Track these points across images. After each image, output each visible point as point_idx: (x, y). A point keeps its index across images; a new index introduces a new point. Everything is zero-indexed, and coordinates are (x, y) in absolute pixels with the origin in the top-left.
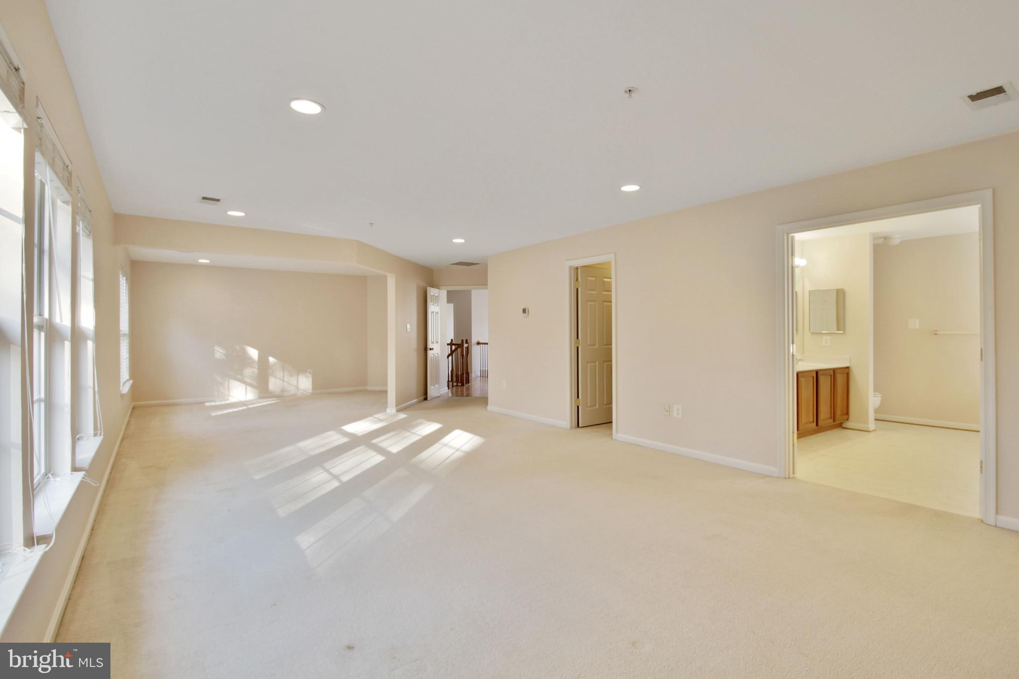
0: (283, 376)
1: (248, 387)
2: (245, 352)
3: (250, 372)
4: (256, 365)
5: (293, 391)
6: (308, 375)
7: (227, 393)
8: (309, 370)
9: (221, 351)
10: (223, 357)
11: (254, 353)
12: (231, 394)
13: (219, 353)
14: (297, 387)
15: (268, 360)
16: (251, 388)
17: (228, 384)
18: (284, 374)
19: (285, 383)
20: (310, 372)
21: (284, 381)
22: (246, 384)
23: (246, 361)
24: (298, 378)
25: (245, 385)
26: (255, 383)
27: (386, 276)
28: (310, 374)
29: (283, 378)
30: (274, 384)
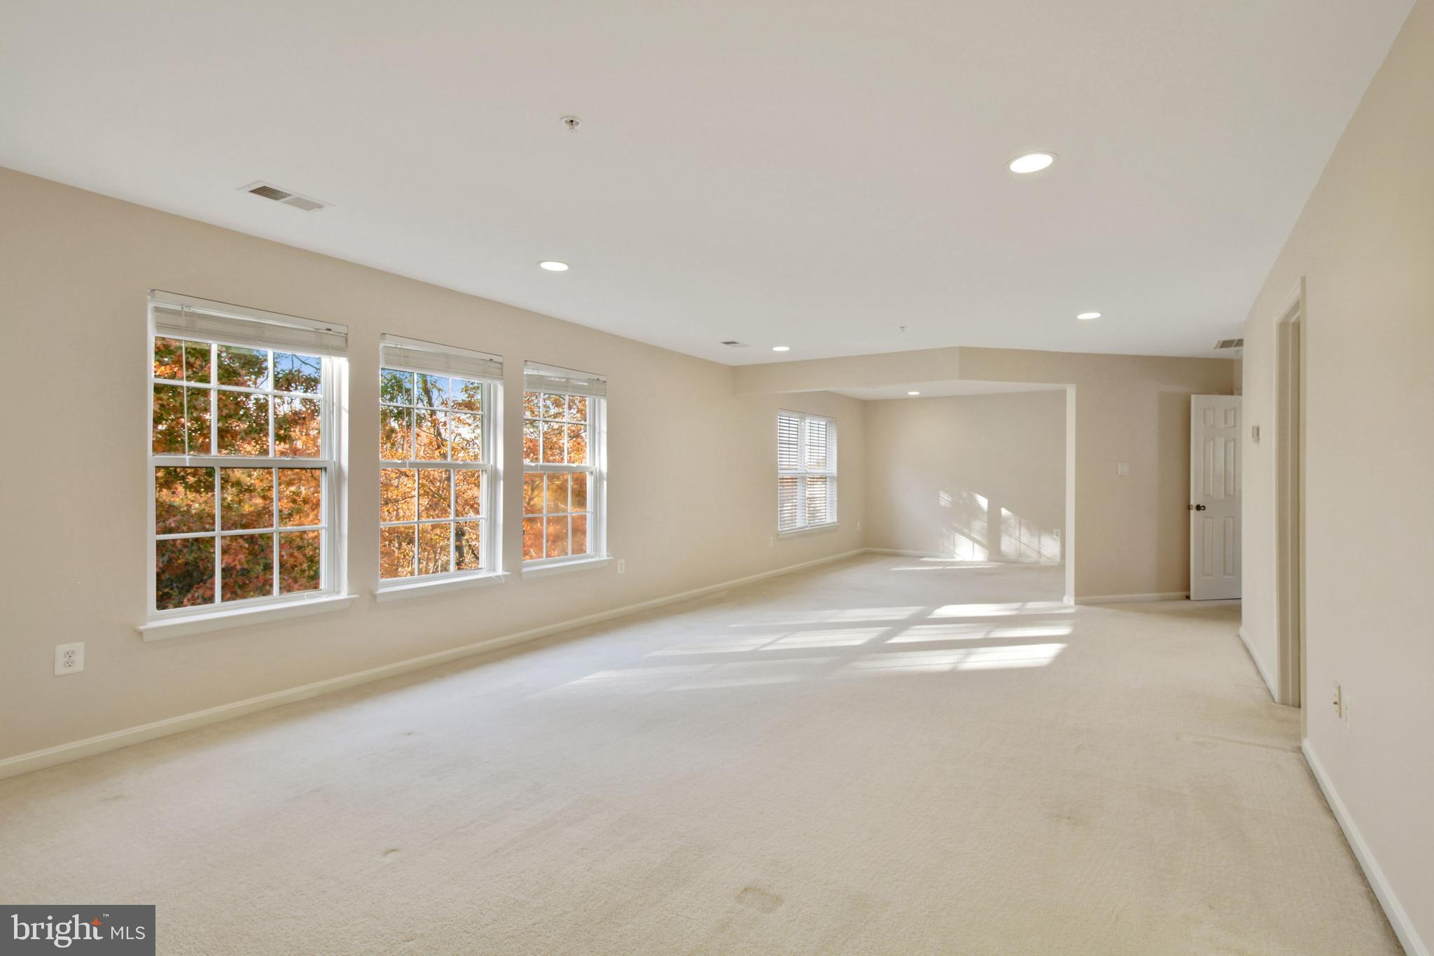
0: (1020, 535)
1: (976, 545)
2: (974, 500)
3: (979, 525)
4: (985, 518)
5: (1034, 557)
6: (1055, 536)
7: (952, 549)
8: (1055, 530)
9: (946, 498)
10: (948, 506)
11: (983, 502)
12: (956, 552)
13: (945, 499)
14: (1039, 552)
15: (1000, 512)
16: (980, 547)
17: (954, 537)
18: (1020, 532)
19: (1023, 545)
20: (1057, 532)
21: (1020, 542)
22: (975, 541)
23: (974, 510)
24: (1039, 540)
25: (972, 542)
26: (985, 542)
27: (1065, 391)
28: (1057, 535)
29: (1019, 538)
30: (1007, 545)
